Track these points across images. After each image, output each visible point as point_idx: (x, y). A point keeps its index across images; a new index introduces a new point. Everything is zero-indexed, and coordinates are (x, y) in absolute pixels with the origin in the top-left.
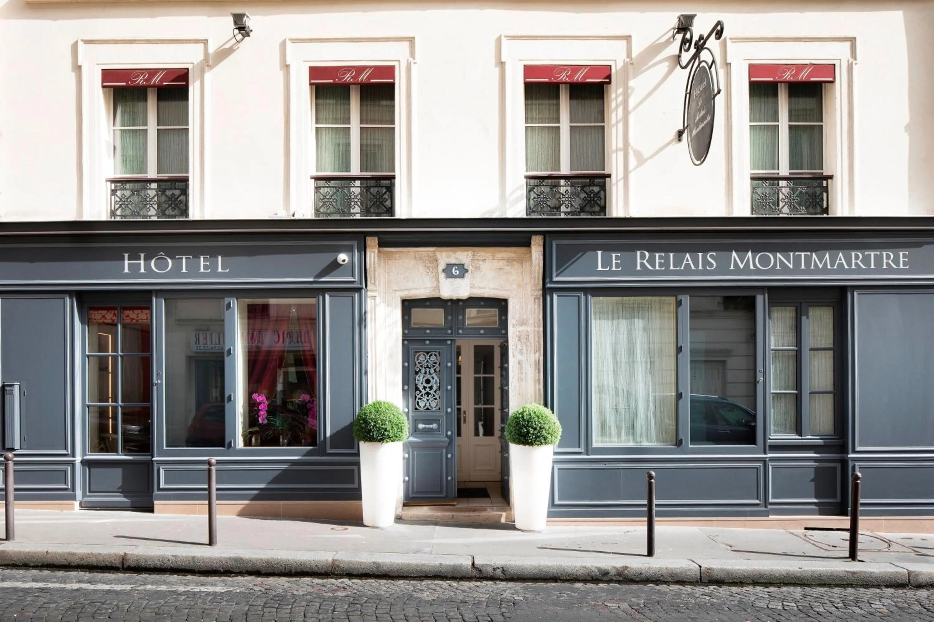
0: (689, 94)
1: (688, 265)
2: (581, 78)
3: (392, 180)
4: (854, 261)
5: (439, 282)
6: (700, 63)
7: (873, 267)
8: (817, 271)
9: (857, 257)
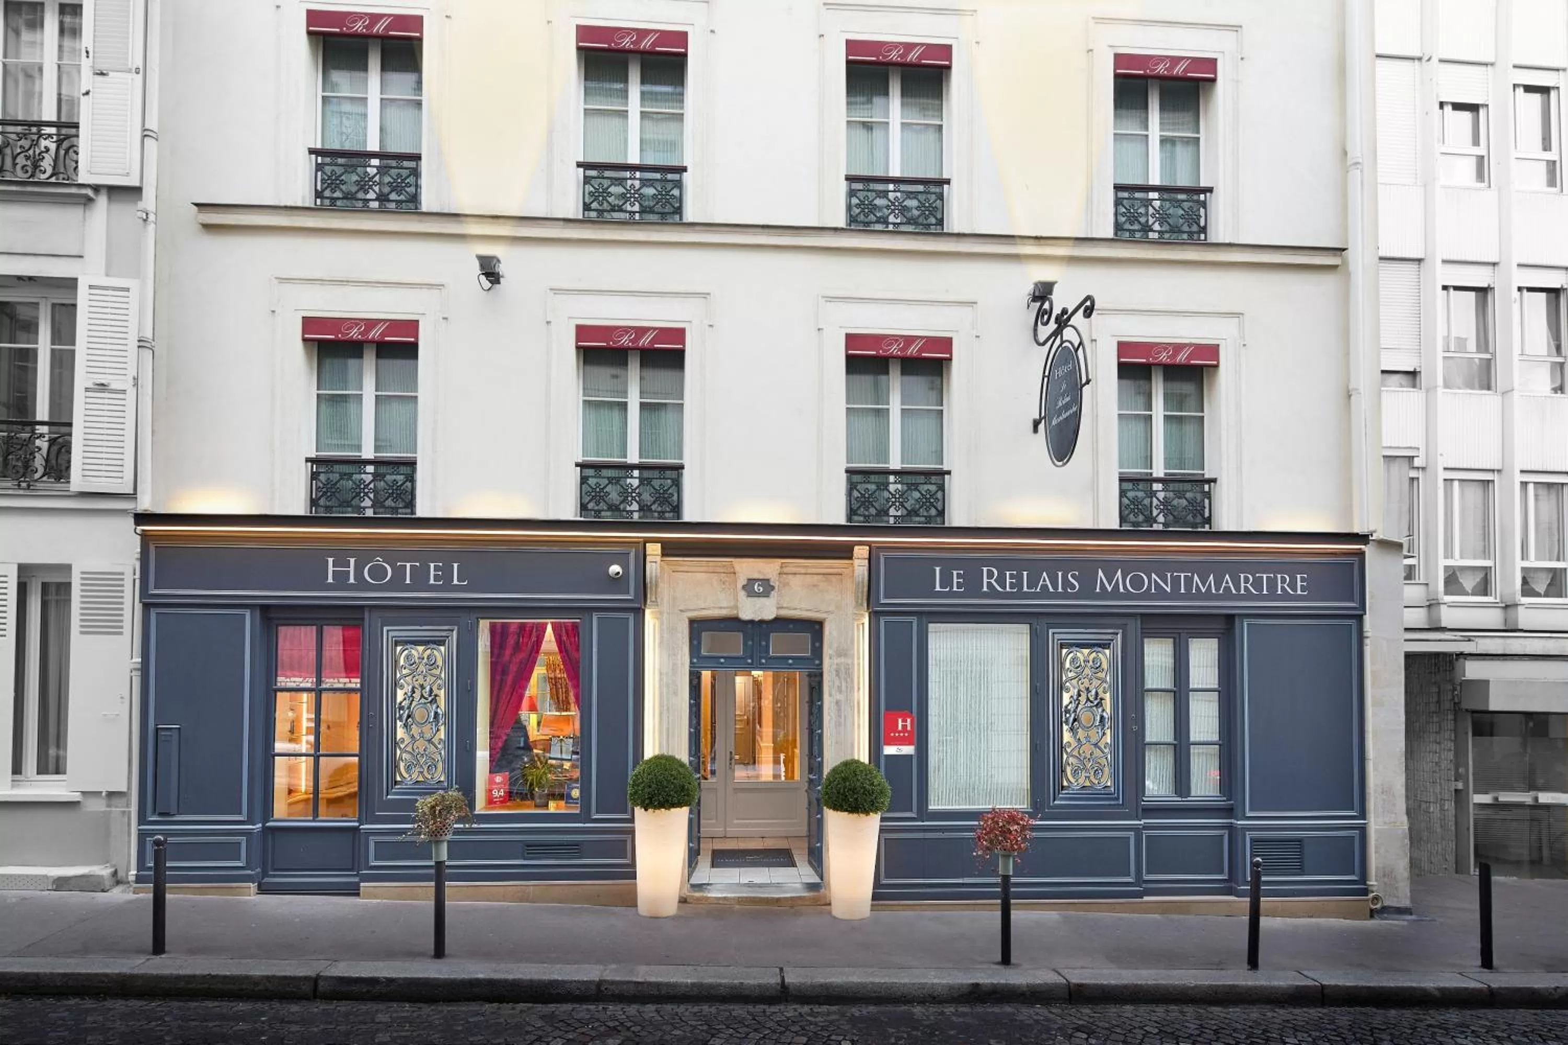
0: (1047, 377)
1: (1045, 587)
2: (917, 351)
3: (680, 471)
4: (1243, 585)
5: (737, 600)
6: (1062, 342)
7: (1265, 592)
8: (1199, 596)
9: (1247, 580)
